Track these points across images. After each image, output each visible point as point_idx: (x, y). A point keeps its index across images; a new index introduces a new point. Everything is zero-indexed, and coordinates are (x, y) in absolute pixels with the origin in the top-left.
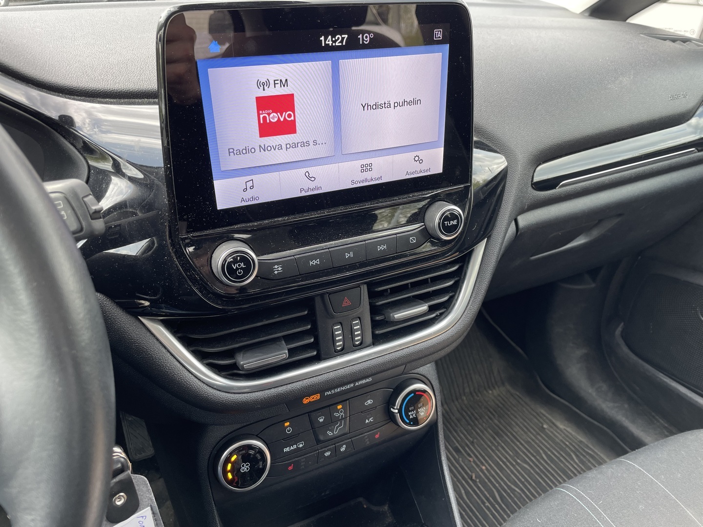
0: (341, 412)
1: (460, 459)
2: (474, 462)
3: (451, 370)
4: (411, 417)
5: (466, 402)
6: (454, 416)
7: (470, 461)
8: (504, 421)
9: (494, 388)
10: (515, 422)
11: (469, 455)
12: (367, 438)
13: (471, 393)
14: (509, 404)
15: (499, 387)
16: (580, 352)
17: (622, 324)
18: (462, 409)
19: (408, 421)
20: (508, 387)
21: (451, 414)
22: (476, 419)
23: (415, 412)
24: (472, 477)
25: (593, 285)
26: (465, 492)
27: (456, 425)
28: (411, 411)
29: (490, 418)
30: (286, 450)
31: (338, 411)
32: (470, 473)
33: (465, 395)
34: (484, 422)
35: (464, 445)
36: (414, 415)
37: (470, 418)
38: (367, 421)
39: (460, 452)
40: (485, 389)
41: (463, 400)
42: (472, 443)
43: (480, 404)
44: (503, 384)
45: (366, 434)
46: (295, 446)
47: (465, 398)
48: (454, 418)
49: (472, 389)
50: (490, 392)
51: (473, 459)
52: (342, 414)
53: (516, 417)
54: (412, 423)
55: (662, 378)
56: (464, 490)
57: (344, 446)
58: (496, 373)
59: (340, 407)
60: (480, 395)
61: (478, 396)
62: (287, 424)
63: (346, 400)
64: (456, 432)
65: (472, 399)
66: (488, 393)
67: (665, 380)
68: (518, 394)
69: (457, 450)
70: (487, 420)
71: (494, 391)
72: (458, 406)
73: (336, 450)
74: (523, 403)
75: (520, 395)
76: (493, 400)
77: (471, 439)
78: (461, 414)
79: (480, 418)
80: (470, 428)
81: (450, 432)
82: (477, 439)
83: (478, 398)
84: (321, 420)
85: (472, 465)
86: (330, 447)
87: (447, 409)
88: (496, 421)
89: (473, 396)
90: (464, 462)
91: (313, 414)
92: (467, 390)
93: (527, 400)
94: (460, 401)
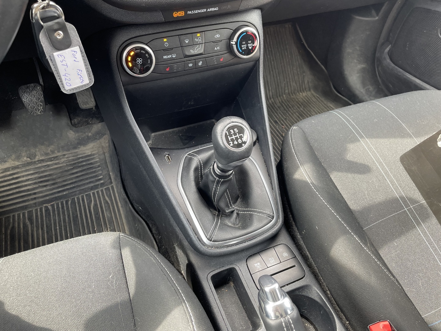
0: (200, 39)
1: (277, 126)
2: (285, 128)
3: (279, 78)
4: (243, 48)
5: (285, 98)
6: (276, 105)
7: (283, 128)
8: (306, 109)
9: (304, 92)
10: (314, 111)
11: (283, 125)
12: (215, 60)
13: (289, 94)
14: (312, 101)
15: (306, 92)
16: (360, 66)
17: (390, 46)
18: (282, 102)
19: (241, 51)
20: (313, 92)
21: (275, 104)
22: (290, 107)
23: (246, 45)
24: (282, 135)
25: (377, 18)
26: (277, 142)
27: (277, 110)
28: (244, 44)
29: (298, 107)
30: (165, 57)
31: (197, 37)
32: (282, 133)
33: (285, 94)
34: (294, 109)
35: (280, 119)
36: (245, 47)
37: (286, 107)
38: (216, 49)
39: (277, 123)
40: (298, 92)
41: (283, 97)
42: (286, 119)
43: (294, 100)
44: (310, 90)
45: (215, 57)
46: (170, 56)
47: (285, 96)
48: (276, 106)
49: (290, 91)
50: (301, 94)
51: (285, 127)
52: (200, 40)
53: (314, 107)
54: (243, 53)
55: (407, 75)
56: (277, 141)
57: (201, 62)
58: (306, 82)
59: (199, 35)
60: (294, 95)
61: (293, 95)
62: (165, 40)
63: (203, 31)
64: (277, 113)
65: (289, 97)
66: (300, 94)
67: (409, 76)
68: (318, 96)
69: (276, 122)
70: (296, 108)
71: (303, 93)
72: (280, 100)
73: (196, 64)
74: (320, 101)
75: (319, 97)
76: (302, 99)
77: (285, 117)
78: (282, 105)
79: (293, 107)
80: (286, 112)
81: (273, 112)
82: (288, 117)
83: (293, 97)
84: (187, 42)
85: (283, 130)
86: (192, 61)
87: (273, 101)
88: (302, 109)
89: (290, 95)
90: (279, 128)
91: (182, 37)
92: (287, 91)
93: (323, 99)
94: (282, 97)
